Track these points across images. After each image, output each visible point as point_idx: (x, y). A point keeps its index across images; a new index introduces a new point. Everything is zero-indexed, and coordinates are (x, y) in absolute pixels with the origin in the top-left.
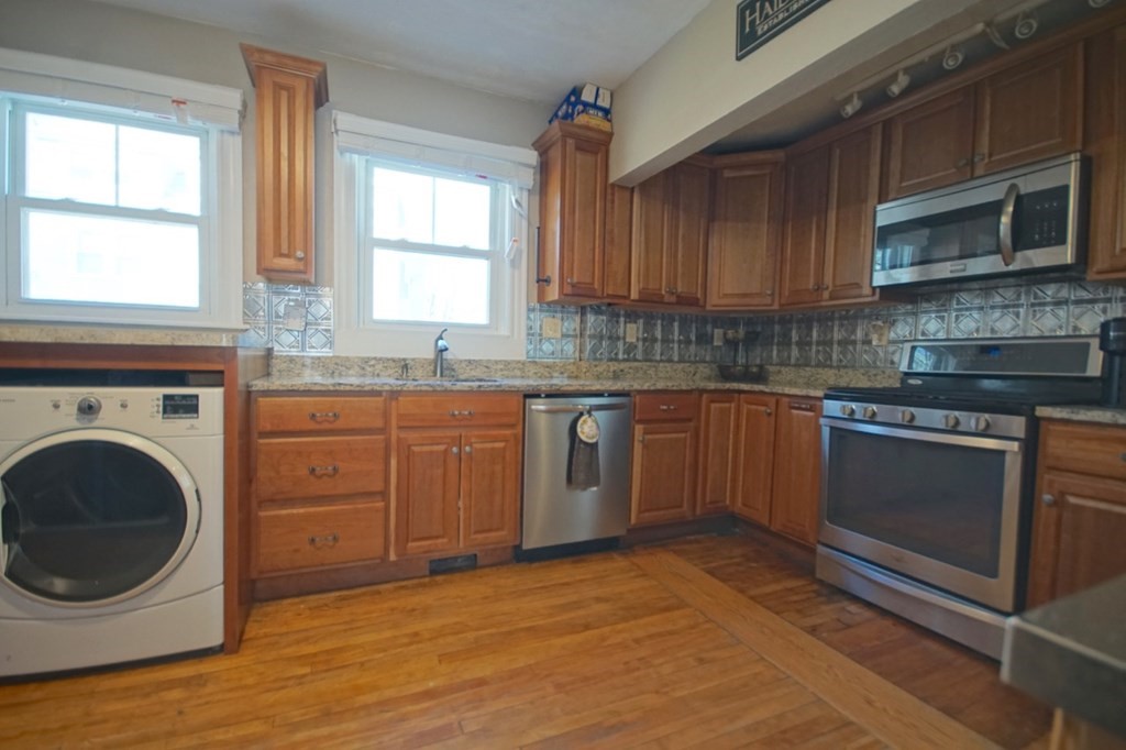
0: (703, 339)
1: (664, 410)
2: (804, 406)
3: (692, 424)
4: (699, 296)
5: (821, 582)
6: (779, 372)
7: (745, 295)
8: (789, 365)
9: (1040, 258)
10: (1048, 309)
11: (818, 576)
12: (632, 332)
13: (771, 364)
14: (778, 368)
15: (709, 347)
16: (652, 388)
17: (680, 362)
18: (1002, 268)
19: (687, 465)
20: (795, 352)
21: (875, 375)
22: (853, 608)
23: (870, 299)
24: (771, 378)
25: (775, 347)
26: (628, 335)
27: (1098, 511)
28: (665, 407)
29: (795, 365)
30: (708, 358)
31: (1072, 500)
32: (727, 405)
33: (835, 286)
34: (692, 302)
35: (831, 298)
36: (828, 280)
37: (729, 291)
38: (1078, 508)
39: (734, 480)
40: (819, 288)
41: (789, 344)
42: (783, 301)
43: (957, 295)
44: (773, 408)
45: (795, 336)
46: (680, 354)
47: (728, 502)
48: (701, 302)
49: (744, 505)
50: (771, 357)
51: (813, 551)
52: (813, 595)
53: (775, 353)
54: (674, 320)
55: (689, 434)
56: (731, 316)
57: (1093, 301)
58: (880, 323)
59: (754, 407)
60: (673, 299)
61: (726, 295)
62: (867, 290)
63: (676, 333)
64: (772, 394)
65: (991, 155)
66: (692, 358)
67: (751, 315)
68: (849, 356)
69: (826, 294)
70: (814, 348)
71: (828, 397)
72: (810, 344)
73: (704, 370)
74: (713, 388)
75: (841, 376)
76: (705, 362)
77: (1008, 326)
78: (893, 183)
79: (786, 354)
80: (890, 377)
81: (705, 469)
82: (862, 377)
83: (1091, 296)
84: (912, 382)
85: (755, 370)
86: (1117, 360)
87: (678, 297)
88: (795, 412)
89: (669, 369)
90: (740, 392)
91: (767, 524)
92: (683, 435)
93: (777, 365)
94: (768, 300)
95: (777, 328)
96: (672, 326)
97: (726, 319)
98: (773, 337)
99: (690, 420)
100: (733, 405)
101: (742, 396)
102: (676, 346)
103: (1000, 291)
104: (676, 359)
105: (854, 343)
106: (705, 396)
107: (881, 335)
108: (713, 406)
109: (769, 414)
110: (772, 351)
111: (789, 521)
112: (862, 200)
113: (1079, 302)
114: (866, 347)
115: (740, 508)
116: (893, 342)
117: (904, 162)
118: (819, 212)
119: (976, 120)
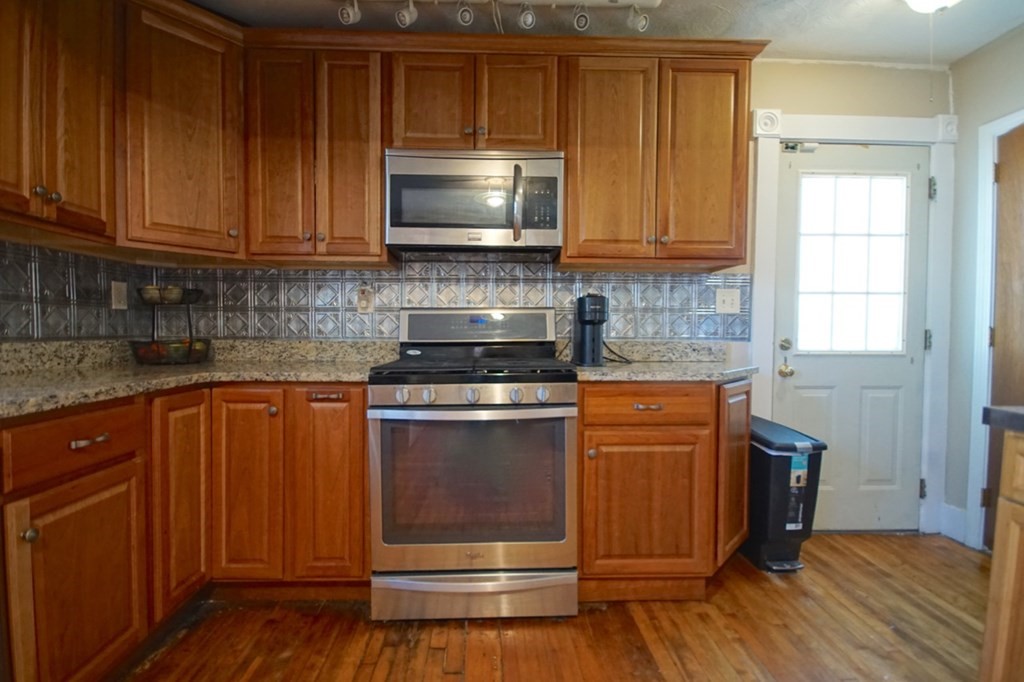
0: (94, 298)
1: (79, 450)
2: (334, 396)
3: (138, 460)
4: (104, 217)
5: (380, 625)
6: (233, 347)
7: (193, 231)
8: (244, 338)
9: (530, 237)
10: (507, 284)
11: (374, 616)
13: (217, 338)
14: (231, 342)
15: (103, 312)
16: (47, 407)
17: (46, 339)
18: (511, 242)
19: (134, 542)
20: (254, 320)
21: (365, 347)
23: (376, 259)
24: (218, 357)
25: (220, 314)
27: (624, 454)
28: (83, 443)
29: (255, 338)
30: (102, 331)
32: (193, 410)
35: (329, 254)
36: (323, 229)
37: (163, 219)
39: (210, 528)
40: (314, 238)
41: (244, 310)
42: (254, 248)
43: (437, 265)
44: (281, 407)
45: (252, 299)
46: (45, 325)
47: (203, 569)
48: (109, 231)
49: (231, 560)
50: (215, 327)
51: (368, 584)
53: (220, 322)
54: (28, 259)
55: (134, 481)
56: (139, 262)
57: (536, 281)
58: (368, 288)
59: (241, 406)
60: (50, 212)
61: (155, 225)
62: (375, 248)
63: (35, 285)
64: (278, 383)
65: (489, 134)
66: (73, 332)
67: (173, 265)
68: (331, 326)
69: (322, 247)
70: (283, 316)
71: (374, 380)
72: (276, 310)
73: (98, 351)
74: (173, 385)
75: (324, 350)
76: (99, 338)
77: (480, 298)
78: (399, 128)
79: (239, 324)
80: (381, 348)
81: (166, 532)
82: (350, 350)
83: (533, 276)
84: (411, 352)
85: (198, 346)
87: (60, 210)
88: (316, 405)
89: (25, 354)
90: (212, 385)
91: (280, 577)
92: (122, 488)
93: (225, 338)
94: (231, 244)
95: (221, 287)
96: (24, 269)
98: (215, 297)
99: (131, 455)
100: (202, 408)
101: (216, 391)
102: (36, 308)
103: (472, 265)
104: (38, 333)
105: (336, 309)
106: (158, 402)
107: (368, 301)
108: (174, 415)
109: (273, 415)
110: (215, 318)
111: (317, 559)
112: (362, 138)
113: (527, 280)
114: (349, 315)
115: (225, 567)
116: (380, 310)
117: (408, 110)
118: (304, 137)
119: (476, 92)
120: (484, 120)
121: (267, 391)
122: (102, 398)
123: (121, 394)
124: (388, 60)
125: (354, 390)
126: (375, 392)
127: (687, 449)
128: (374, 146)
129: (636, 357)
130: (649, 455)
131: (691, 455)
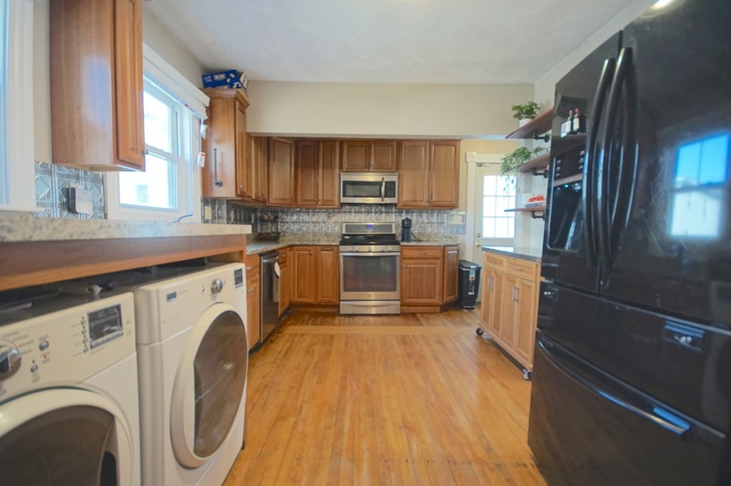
0: (249, 219)
1: (283, 257)
2: (329, 249)
4: (266, 198)
5: (343, 315)
7: (283, 200)
9: (387, 200)
11: (341, 313)
14: (284, 234)
18: (381, 202)
23: (336, 207)
24: (281, 239)
25: (279, 224)
27: (415, 267)
28: (284, 255)
31: (409, 266)
33: (323, 200)
35: (322, 205)
36: (320, 197)
38: (410, 268)
39: (294, 287)
40: (317, 200)
42: (298, 203)
44: (313, 251)
47: (292, 299)
48: (267, 201)
49: (299, 297)
50: (279, 229)
51: (338, 304)
57: (389, 212)
58: (331, 215)
61: (276, 199)
62: (337, 203)
63: (243, 216)
64: (312, 245)
65: (374, 166)
69: (320, 203)
71: (341, 244)
78: (345, 165)
80: (336, 235)
84: (347, 237)
85: (276, 235)
88: (323, 252)
90: (294, 246)
91: (313, 302)
92: (286, 269)
94: (292, 202)
96: (241, 212)
98: (278, 218)
100: (292, 252)
106: (288, 249)
107: (330, 219)
109: (311, 255)
111: (323, 297)
112: (332, 168)
113: (386, 212)
115: (296, 299)
116: (335, 222)
117: (348, 159)
118: (315, 169)
119: (370, 153)
120: (372, 162)
121: (308, 248)
124: (341, 143)
125: (335, 248)
126: (342, 248)
127: (434, 266)
128: (337, 171)
129: (424, 239)
130: (422, 268)
131: (435, 268)
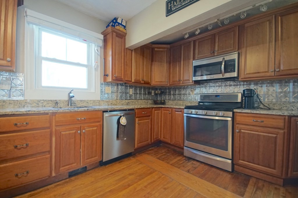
0: (149, 93)
1: (143, 114)
2: (179, 111)
3: (150, 117)
4: (150, 82)
5: (185, 156)
6: (169, 102)
7: (161, 82)
8: (170, 100)
9: (228, 75)
10: (228, 87)
11: (184, 155)
12: (131, 91)
13: (166, 100)
14: (168, 101)
15: (151, 95)
16: (140, 107)
17: (144, 100)
18: (222, 77)
19: (149, 129)
20: (172, 97)
21: (192, 102)
22: (195, 162)
23: (192, 84)
24: (166, 103)
25: (167, 95)
26: (130, 92)
27: (248, 133)
28: (144, 113)
29: (172, 100)
30: (150, 99)
31: (242, 131)
32: (159, 111)
33: (183, 80)
34: (148, 83)
35: (183, 83)
36: (182, 79)
37: (157, 81)
38: (244, 133)
39: (161, 131)
40: (180, 81)
41: (171, 95)
42: (170, 84)
43: (209, 83)
44: (171, 111)
45: (172, 93)
46: (144, 98)
47: (159, 138)
48: (150, 83)
49: (163, 138)
50: (166, 98)
51: (183, 149)
52: (184, 161)
53: (167, 97)
54: (142, 88)
55: (150, 120)
56: (156, 87)
57: (237, 85)
58: (192, 89)
59: (166, 111)
60: (143, 82)
61: (156, 82)
62: (191, 81)
63: (143, 92)
65: (218, 51)
66: (147, 99)
67: (161, 87)
68: (185, 98)
69: (181, 82)
70: (177, 96)
71: (185, 108)
72: (176, 95)
73: (150, 102)
74: (155, 107)
75: (184, 103)
76: (150, 100)
77: (220, 91)
78: (196, 56)
79: (170, 97)
80: (195, 103)
81: (154, 129)
82: (189, 103)
83: (237, 84)
84: (201, 104)
85: (163, 101)
86: (247, 98)
87: (144, 81)
88: (176, 112)
89: (141, 102)
90: (162, 107)
91: (170, 142)
92: (148, 120)
93: (168, 100)
94: (167, 83)
95: (167, 91)
96: (141, 89)
97: (155, 88)
98: (166, 92)
99: (150, 116)
100: (160, 111)
101: (162, 108)
102: (143, 95)
103: (218, 82)
104: (143, 99)
105: (186, 94)
106: (153, 109)
107: (193, 92)
108: (156, 111)
109: (170, 113)
110: (166, 96)
111: (176, 141)
112: (189, 59)
113: (234, 85)
114: (189, 95)
116: (195, 94)
117: (198, 51)
118: (179, 61)
119: (215, 43)
120: (216, 48)
122: (146, 107)
123: (148, 107)
124: (194, 42)
125: (183, 110)
127: (275, 136)
128: (192, 59)
130: (258, 135)
131: (276, 138)
